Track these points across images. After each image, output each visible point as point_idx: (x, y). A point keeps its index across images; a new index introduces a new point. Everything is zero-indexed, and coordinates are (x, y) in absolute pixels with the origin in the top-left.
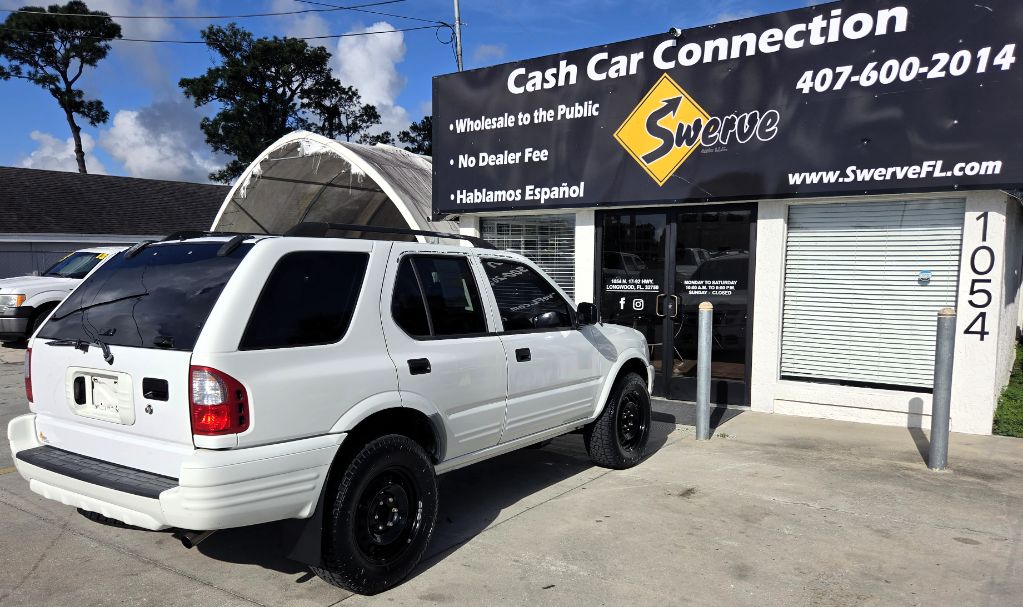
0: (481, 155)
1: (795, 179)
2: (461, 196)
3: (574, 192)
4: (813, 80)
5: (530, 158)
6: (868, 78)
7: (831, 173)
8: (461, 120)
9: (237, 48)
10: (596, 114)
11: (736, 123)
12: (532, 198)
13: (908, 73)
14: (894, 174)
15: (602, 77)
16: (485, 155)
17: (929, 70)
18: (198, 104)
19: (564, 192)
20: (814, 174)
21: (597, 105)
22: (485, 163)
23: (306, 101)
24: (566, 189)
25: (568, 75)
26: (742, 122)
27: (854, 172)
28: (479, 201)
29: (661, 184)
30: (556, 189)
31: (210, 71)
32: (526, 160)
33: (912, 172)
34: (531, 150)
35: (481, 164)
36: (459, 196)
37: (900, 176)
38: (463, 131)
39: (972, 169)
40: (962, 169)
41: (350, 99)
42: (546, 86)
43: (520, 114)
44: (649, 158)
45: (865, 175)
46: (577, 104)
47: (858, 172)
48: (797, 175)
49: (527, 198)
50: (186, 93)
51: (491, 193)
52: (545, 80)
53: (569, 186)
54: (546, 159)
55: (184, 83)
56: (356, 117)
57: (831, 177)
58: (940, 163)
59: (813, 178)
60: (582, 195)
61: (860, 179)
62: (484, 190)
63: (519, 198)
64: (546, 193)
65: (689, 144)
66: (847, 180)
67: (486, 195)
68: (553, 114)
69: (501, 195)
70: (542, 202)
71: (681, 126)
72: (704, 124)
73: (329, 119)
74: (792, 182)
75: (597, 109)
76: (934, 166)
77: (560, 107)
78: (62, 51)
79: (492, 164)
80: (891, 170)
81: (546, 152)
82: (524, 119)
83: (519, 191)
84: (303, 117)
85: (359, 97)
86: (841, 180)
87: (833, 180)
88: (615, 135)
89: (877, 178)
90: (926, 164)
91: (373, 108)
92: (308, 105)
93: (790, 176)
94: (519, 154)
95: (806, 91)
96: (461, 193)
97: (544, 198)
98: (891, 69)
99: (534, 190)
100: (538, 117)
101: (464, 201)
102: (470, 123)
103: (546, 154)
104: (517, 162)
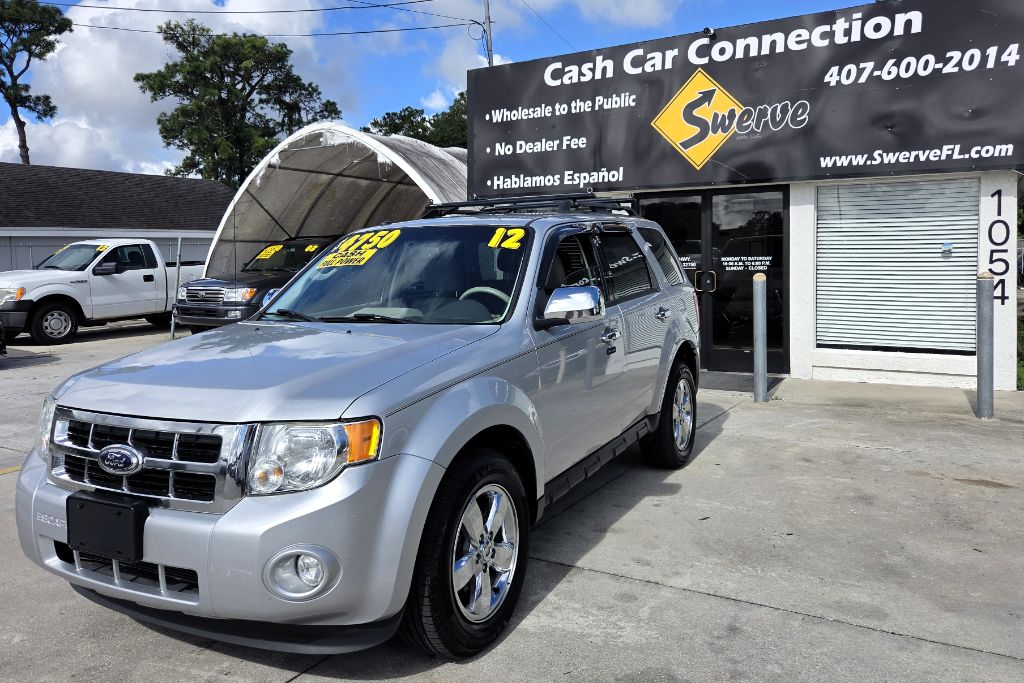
0: (519, 143)
1: (826, 162)
2: (498, 182)
3: (613, 176)
4: (839, 74)
5: (569, 146)
6: (889, 73)
7: (859, 157)
9: (195, 43)
10: (633, 104)
11: (769, 113)
12: (570, 183)
13: (925, 68)
14: (917, 157)
15: (639, 71)
16: (523, 143)
17: (944, 66)
18: (154, 98)
19: (603, 177)
20: (844, 158)
21: (634, 97)
22: (522, 151)
23: (264, 96)
24: (606, 174)
25: (604, 69)
26: (775, 110)
27: (879, 155)
28: (517, 186)
29: (698, 169)
30: (595, 174)
31: (167, 67)
32: (564, 147)
33: (933, 155)
34: (569, 138)
35: (518, 151)
36: (496, 182)
37: (922, 158)
38: (500, 121)
39: (987, 151)
40: (978, 152)
41: (310, 94)
42: (583, 79)
43: (557, 104)
44: (686, 144)
45: (890, 158)
46: (614, 96)
47: (885, 155)
48: (828, 158)
49: (566, 182)
50: (142, 88)
51: (529, 178)
52: (581, 74)
53: (609, 171)
54: (584, 146)
55: (139, 78)
56: (316, 113)
57: (859, 160)
58: (958, 147)
59: (843, 161)
60: (621, 179)
61: (886, 161)
62: (522, 176)
63: (558, 183)
64: (585, 178)
65: (725, 130)
66: (874, 163)
67: (524, 181)
68: (590, 105)
69: (539, 180)
70: (582, 186)
71: (716, 115)
72: (738, 113)
73: (289, 115)
74: (823, 165)
75: (634, 101)
76: (953, 150)
78: (9, 45)
79: (530, 151)
80: (914, 153)
81: (584, 140)
82: (561, 109)
83: (556, 177)
84: (261, 112)
85: (319, 93)
86: (869, 163)
87: (861, 163)
88: (653, 124)
89: (901, 160)
90: (945, 148)
91: (334, 104)
92: (267, 101)
93: (822, 159)
94: (557, 142)
95: (833, 84)
96: (498, 179)
97: (583, 182)
98: (909, 65)
99: (573, 175)
100: (575, 108)
101: (501, 187)
102: (507, 113)
103: (585, 141)
104: (555, 149)
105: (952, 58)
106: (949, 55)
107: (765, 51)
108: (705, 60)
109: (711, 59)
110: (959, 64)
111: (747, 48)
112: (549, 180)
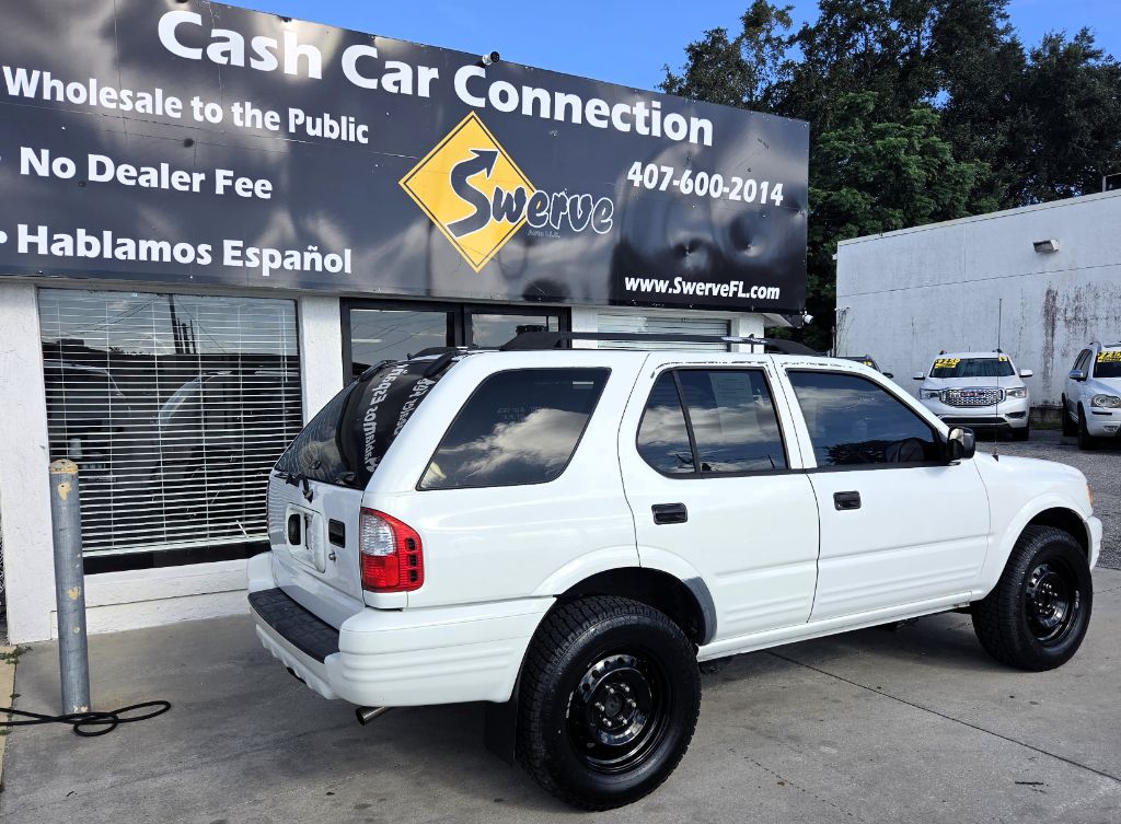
0: (93, 159)
1: (631, 284)
2: (33, 239)
3: (333, 263)
4: (642, 172)
5: (230, 190)
6: (687, 186)
7: (662, 282)
8: (21, 72)
10: (364, 141)
11: (568, 205)
12: (239, 263)
13: (716, 190)
14: (711, 290)
15: (371, 84)
16: (106, 161)
17: (731, 190)
19: (313, 261)
20: (647, 281)
21: (365, 128)
22: (107, 177)
24: (318, 257)
25: (303, 60)
26: (574, 202)
27: (680, 283)
28: (94, 253)
29: (477, 270)
30: (296, 254)
32: (220, 190)
33: (723, 290)
34: (230, 173)
35: (93, 176)
36: (24, 239)
37: (715, 293)
38: (30, 92)
39: (762, 292)
40: (756, 292)
42: (255, 64)
43: (197, 99)
44: (457, 229)
45: (689, 288)
46: (327, 116)
47: (684, 283)
48: (632, 280)
49: (227, 261)
51: (131, 243)
52: (249, 53)
53: (324, 252)
54: (268, 196)
57: (662, 286)
58: (742, 283)
59: (647, 286)
60: (348, 270)
61: (685, 292)
62: (107, 235)
63: (207, 260)
64: (272, 259)
65: (513, 217)
66: (676, 292)
67: (115, 246)
68: (277, 119)
69: (155, 249)
70: (266, 273)
71: (498, 193)
72: (529, 195)
74: (628, 288)
75: (365, 134)
76: (738, 286)
77: (292, 112)
79: (126, 182)
80: (709, 285)
81: (266, 184)
82: (207, 111)
83: (203, 248)
86: (670, 291)
87: (664, 291)
88: (401, 183)
89: (699, 293)
90: (733, 283)
93: (627, 279)
94: (198, 178)
95: (637, 184)
96: (33, 231)
97: (267, 266)
98: (702, 180)
99: (243, 250)
100: (243, 116)
101: (43, 250)
102: (48, 83)
103: (269, 187)
104: (196, 188)
105: (735, 184)
106: (734, 179)
107: (560, 116)
108: (480, 102)
109: (488, 102)
110: (741, 193)
111: (536, 102)
112: (184, 253)
